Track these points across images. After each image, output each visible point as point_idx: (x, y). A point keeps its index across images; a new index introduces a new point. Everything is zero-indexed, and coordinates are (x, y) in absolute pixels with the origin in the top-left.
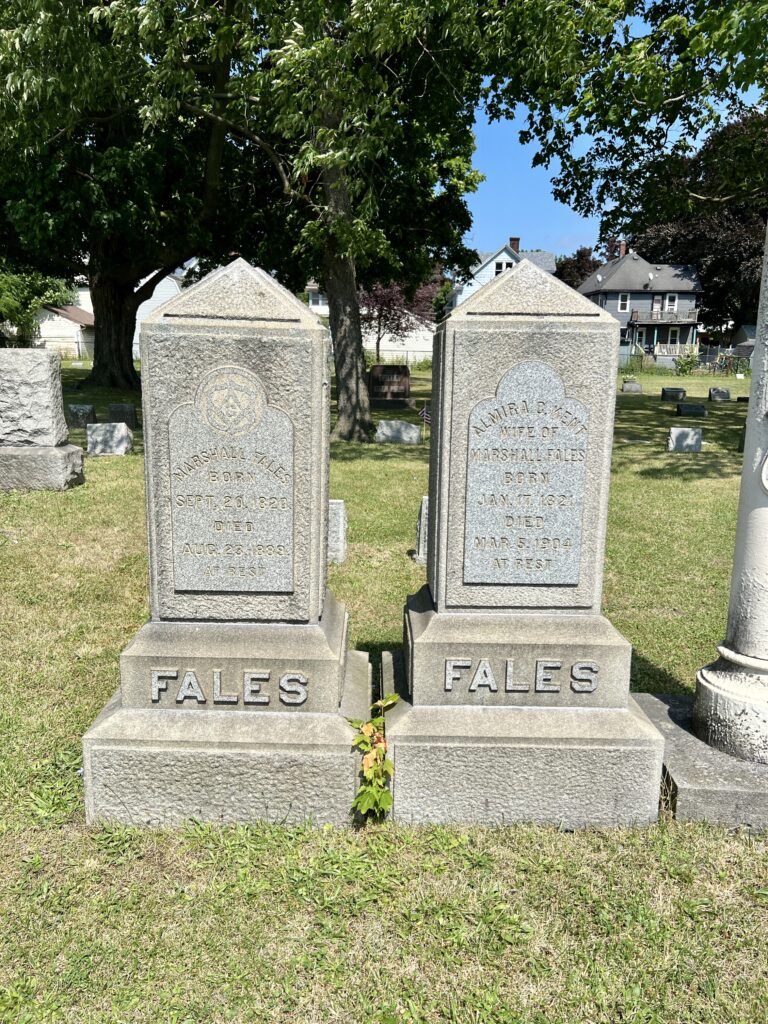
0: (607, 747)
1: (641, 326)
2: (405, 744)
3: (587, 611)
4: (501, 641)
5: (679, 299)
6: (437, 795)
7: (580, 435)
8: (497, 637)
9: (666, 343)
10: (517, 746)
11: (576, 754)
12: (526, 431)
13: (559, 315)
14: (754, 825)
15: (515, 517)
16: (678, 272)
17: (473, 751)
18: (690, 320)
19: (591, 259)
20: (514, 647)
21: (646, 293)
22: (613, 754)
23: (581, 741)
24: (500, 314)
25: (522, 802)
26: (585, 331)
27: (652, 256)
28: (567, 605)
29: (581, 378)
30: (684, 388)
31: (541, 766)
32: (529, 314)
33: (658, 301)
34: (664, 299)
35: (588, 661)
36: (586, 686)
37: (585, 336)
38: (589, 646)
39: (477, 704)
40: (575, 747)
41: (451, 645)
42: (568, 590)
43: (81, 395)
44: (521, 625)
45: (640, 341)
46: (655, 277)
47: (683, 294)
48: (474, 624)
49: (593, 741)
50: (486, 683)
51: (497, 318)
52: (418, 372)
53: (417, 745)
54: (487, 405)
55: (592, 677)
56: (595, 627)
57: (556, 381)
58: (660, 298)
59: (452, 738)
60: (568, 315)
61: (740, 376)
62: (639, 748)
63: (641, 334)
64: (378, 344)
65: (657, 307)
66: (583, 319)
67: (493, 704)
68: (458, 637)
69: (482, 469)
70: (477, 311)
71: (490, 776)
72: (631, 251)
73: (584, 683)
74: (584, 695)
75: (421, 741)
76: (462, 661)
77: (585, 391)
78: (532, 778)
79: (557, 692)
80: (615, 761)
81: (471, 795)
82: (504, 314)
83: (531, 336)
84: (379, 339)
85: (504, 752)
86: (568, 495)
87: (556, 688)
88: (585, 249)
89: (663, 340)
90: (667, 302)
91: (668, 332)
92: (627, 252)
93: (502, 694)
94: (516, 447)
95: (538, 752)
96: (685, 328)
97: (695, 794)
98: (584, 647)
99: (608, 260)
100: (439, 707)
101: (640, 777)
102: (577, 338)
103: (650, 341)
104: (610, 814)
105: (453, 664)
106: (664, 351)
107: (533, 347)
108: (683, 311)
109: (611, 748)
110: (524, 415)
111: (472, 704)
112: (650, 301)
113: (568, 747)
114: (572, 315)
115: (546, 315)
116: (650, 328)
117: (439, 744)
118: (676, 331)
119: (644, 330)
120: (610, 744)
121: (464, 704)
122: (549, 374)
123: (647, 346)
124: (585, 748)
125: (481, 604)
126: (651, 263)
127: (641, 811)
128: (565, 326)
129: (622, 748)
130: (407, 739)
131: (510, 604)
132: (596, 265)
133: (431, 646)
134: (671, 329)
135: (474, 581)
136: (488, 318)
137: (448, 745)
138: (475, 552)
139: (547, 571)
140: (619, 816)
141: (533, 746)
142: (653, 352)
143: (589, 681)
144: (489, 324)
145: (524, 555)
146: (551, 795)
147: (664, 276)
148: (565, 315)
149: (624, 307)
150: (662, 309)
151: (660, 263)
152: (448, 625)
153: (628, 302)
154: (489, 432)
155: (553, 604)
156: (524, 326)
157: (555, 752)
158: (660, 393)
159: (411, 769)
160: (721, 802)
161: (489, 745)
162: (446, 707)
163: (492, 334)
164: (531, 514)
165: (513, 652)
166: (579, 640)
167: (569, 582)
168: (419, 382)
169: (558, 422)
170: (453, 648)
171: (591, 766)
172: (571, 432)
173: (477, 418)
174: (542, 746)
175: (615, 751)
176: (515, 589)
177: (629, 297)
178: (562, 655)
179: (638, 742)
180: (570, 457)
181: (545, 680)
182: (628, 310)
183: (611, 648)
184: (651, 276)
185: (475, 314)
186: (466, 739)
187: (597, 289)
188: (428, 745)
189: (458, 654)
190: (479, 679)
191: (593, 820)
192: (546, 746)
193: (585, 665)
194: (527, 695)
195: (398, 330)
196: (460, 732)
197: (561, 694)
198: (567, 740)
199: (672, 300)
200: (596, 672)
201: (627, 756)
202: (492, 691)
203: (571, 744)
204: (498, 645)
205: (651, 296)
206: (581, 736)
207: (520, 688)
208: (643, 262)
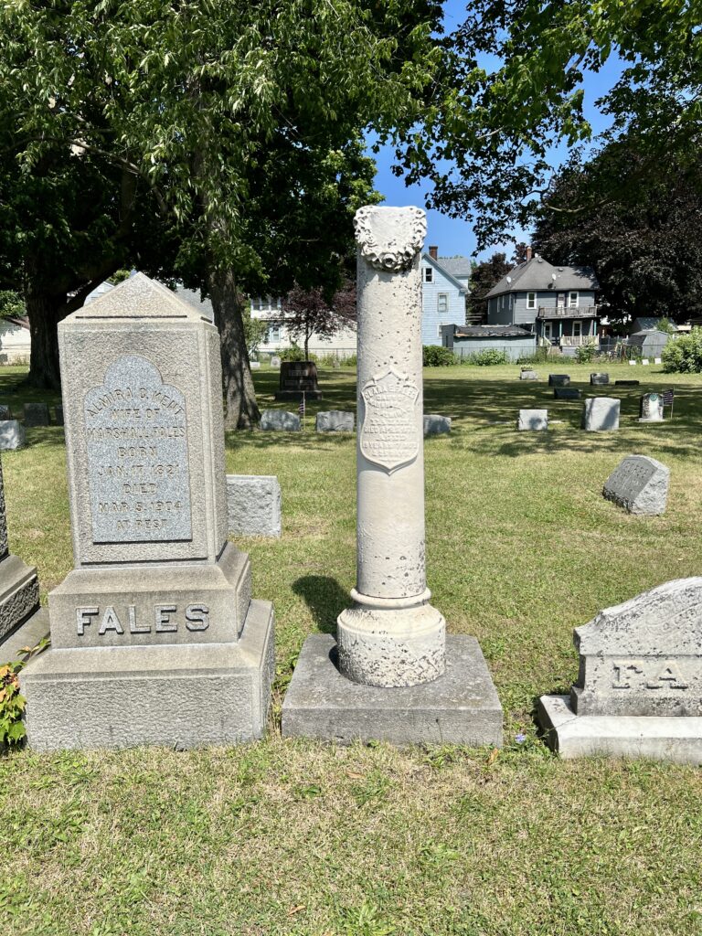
0: (210, 676)
1: (548, 320)
2: (35, 681)
3: (204, 562)
4: (123, 591)
5: (580, 296)
6: (67, 724)
7: (178, 415)
8: (120, 588)
9: (571, 335)
10: (132, 678)
11: (184, 684)
12: (132, 412)
13: (153, 317)
14: (345, 737)
15: (131, 484)
16: (578, 271)
17: (95, 685)
18: (590, 314)
19: (505, 263)
20: (134, 594)
21: (550, 292)
22: (215, 681)
23: (187, 671)
24: (103, 317)
25: (141, 727)
26: (175, 330)
27: (556, 259)
28: (185, 557)
29: (175, 368)
30: (569, 375)
31: (155, 695)
32: (128, 317)
33: (562, 299)
34: (566, 296)
35: (199, 604)
36: (199, 625)
37: (173, 334)
38: (199, 591)
39: (107, 645)
40: (183, 677)
41: (79, 595)
42: (185, 544)
43: (15, 396)
44: (144, 576)
45: (547, 334)
46: (557, 278)
47: (584, 292)
48: (105, 577)
49: (198, 671)
50: (113, 627)
51: (101, 321)
52: (347, 367)
53: (45, 681)
54: (98, 391)
55: (203, 617)
56: (209, 575)
57: (154, 371)
58: (563, 295)
59: (75, 675)
60: (161, 317)
61: (632, 362)
62: (237, 675)
63: (548, 328)
64: (306, 343)
65: (561, 304)
66: (173, 320)
67: (121, 645)
68: (89, 588)
69: (99, 445)
70: (84, 315)
71: (110, 705)
72: (536, 255)
73: (197, 623)
74: (199, 633)
75: (49, 678)
76: (91, 609)
77: (179, 378)
78: (148, 705)
79: (176, 631)
80: (217, 687)
81: (97, 723)
82: (107, 317)
83: (129, 335)
84: (307, 339)
85: (121, 684)
86: (174, 464)
87: (173, 628)
88: (500, 255)
89: (567, 333)
90: (569, 299)
91: (571, 326)
92: (533, 256)
93: (128, 636)
94: (126, 426)
95: (150, 683)
96: (586, 321)
97: (296, 714)
98: (194, 592)
99: (518, 263)
100: (74, 649)
101: (240, 700)
102: (168, 335)
103: (556, 334)
104: (219, 734)
105: (82, 612)
106: (569, 342)
107: (131, 344)
108: (584, 306)
109: (213, 676)
110: (129, 400)
111: (103, 645)
112: (555, 299)
113: (177, 677)
114: (164, 317)
115: (142, 317)
116: (556, 322)
117: (65, 680)
118: (579, 325)
119: (550, 324)
120: (213, 673)
121: (96, 646)
122: (146, 365)
123: (554, 338)
124: (191, 677)
125: (111, 560)
126: (554, 265)
127: (244, 729)
128: (157, 327)
129: (222, 676)
130: (37, 677)
131: (136, 559)
132: (509, 268)
133: (63, 597)
134: (575, 322)
135: (101, 540)
136: (94, 320)
137: (73, 680)
138: (100, 516)
139: (164, 529)
140: (226, 735)
141: (147, 678)
142: (559, 344)
143: (201, 620)
144: (93, 326)
145: (143, 517)
146: (165, 719)
147: (567, 277)
148: (158, 317)
149: (532, 304)
150: (565, 305)
151: (561, 265)
152: (81, 579)
153: (535, 300)
154: (101, 414)
155: (173, 557)
156: (123, 327)
157: (165, 683)
158: (547, 380)
159: (42, 703)
160: (318, 719)
161: (108, 679)
162: (80, 649)
163: (95, 334)
164: (145, 482)
165: (134, 599)
166: (190, 587)
167: (184, 538)
168: (341, 376)
169: (158, 404)
170: (82, 598)
171: (197, 693)
172: (171, 413)
173: (89, 402)
174: (154, 678)
175: (216, 679)
176: (139, 545)
177: (536, 296)
178: (177, 600)
179: (236, 670)
180: (172, 433)
181: (163, 622)
182: (535, 307)
183: (217, 592)
184: (554, 277)
185: (82, 317)
186: (88, 674)
187: (508, 289)
188: (55, 681)
189: (88, 603)
190: (105, 624)
191: (204, 740)
192: (158, 678)
193: (196, 607)
194: (150, 635)
195: (325, 330)
196: (85, 669)
197: (178, 634)
198: (175, 672)
199: (574, 297)
200: (207, 613)
201: (227, 683)
202: (119, 633)
203: (180, 674)
204: (120, 593)
205: (555, 294)
206: (188, 667)
207: (142, 630)
208: (546, 264)
